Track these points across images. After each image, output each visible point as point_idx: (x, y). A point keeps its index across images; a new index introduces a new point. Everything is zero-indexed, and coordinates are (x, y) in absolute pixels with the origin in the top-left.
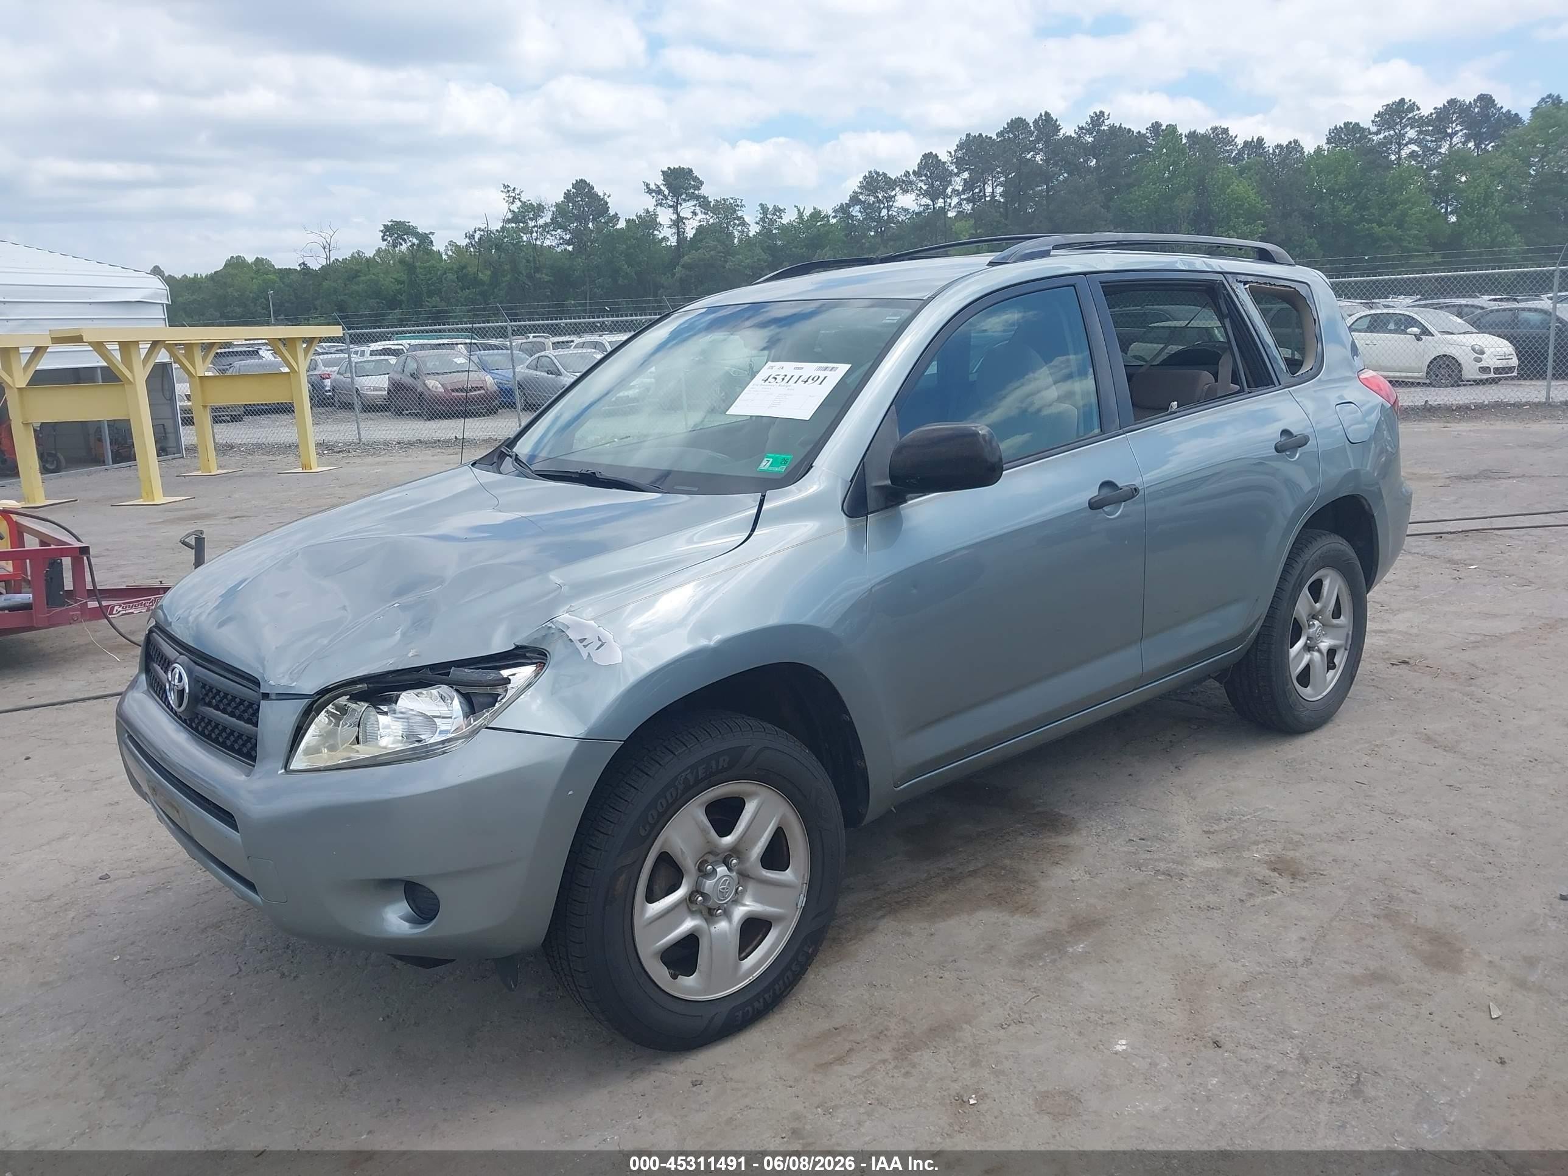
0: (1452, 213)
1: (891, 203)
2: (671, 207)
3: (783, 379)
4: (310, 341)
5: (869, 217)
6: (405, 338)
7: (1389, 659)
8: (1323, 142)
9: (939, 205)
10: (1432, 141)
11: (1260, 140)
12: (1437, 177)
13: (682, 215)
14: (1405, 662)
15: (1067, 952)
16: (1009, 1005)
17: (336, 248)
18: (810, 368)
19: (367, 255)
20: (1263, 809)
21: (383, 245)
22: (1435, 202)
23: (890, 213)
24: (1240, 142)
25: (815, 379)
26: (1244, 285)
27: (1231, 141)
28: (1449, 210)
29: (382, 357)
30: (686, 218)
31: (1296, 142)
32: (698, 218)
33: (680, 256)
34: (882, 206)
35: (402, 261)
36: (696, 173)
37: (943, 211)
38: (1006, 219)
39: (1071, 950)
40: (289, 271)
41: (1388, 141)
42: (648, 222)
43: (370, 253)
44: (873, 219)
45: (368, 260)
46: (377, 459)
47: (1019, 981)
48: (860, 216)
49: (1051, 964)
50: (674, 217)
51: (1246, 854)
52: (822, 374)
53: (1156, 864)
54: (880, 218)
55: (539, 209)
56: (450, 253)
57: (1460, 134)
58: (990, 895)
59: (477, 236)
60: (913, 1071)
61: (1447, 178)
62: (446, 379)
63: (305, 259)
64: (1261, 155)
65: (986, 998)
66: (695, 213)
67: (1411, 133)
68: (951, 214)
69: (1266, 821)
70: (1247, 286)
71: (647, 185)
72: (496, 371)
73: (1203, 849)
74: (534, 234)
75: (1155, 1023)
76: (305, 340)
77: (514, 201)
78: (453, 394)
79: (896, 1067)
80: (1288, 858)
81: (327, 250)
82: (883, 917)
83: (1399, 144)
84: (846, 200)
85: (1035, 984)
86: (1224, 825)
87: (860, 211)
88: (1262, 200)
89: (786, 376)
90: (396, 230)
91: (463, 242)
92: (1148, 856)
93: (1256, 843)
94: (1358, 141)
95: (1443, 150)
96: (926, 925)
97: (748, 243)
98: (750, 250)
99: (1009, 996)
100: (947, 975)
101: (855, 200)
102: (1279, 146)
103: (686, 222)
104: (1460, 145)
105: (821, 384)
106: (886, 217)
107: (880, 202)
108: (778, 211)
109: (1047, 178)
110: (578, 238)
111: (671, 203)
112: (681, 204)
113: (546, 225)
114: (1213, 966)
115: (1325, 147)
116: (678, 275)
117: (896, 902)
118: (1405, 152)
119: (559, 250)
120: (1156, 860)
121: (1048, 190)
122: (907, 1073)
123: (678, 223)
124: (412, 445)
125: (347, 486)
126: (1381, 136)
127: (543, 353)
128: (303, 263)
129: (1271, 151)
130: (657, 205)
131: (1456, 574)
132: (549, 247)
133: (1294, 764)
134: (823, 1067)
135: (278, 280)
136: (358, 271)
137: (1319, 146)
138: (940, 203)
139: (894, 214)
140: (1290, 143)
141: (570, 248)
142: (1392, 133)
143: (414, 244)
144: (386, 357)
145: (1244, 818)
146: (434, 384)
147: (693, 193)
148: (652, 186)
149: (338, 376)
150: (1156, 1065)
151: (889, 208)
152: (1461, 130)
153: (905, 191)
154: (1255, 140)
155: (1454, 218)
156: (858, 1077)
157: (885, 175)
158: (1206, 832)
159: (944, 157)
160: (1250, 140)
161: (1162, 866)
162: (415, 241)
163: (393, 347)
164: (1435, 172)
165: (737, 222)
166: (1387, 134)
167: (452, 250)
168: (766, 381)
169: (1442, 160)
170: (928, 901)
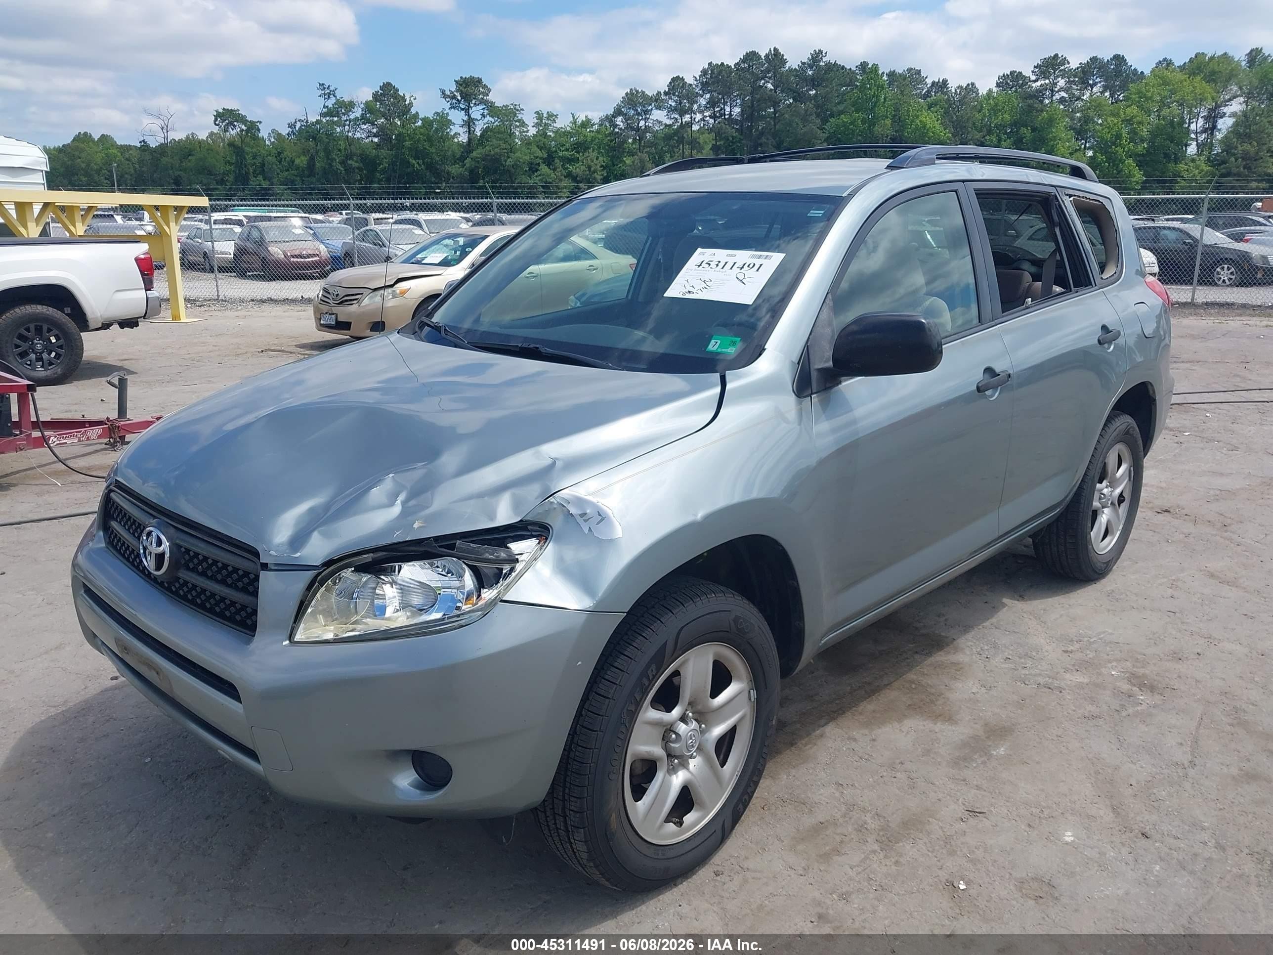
0: (1090, 148)
1: (648, 116)
2: (462, 109)
3: (717, 265)
4: (178, 209)
5: (629, 127)
6: (241, 210)
7: (1152, 508)
8: (993, 86)
9: (686, 119)
10: (1077, 90)
11: (945, 82)
12: (1080, 119)
13: (472, 116)
14: (1167, 511)
15: (992, 754)
16: (960, 801)
17: (173, 130)
18: (743, 256)
19: (200, 138)
20: (1104, 632)
21: (216, 129)
22: (1077, 139)
23: (647, 124)
24: (929, 81)
25: (751, 266)
26: (1070, 197)
27: (922, 81)
28: (1087, 145)
29: (229, 226)
30: (476, 120)
31: (973, 84)
32: (486, 120)
33: (471, 151)
34: (640, 118)
35: (231, 144)
36: (485, 82)
37: (690, 124)
38: (741, 135)
39: (995, 753)
40: (128, 148)
41: (1044, 88)
42: (443, 121)
43: (203, 135)
44: (632, 129)
45: (200, 142)
46: (236, 313)
47: (962, 780)
48: (622, 125)
49: (982, 766)
50: (466, 118)
51: (1103, 670)
52: (758, 262)
53: (1036, 678)
54: (638, 129)
55: (351, 105)
56: (273, 140)
57: (1099, 85)
58: (909, 705)
59: (298, 125)
60: (901, 860)
61: (1087, 120)
62: (286, 247)
63: (145, 137)
64: (946, 93)
65: (940, 796)
66: (483, 116)
67: (1061, 83)
68: (695, 128)
69: (1110, 643)
70: (1072, 199)
71: (443, 92)
72: (327, 241)
73: (1068, 666)
74: (347, 127)
75: (1089, 817)
76: (176, 208)
77: (329, 97)
78: (292, 259)
79: (886, 857)
80: (1140, 674)
81: (165, 131)
82: (826, 724)
83: (1052, 91)
84: (611, 112)
85: (975, 783)
86: (1077, 646)
87: (622, 121)
88: (945, 129)
89: (719, 262)
90: (227, 117)
91: (285, 131)
92: (1026, 672)
93: (1110, 661)
94: (1021, 86)
95: (1084, 98)
96: (866, 732)
97: (527, 142)
98: (528, 148)
99: (958, 793)
100: (898, 775)
101: (618, 112)
102: (960, 87)
103: (477, 123)
104: (1099, 94)
105: (757, 270)
106: (643, 127)
107: (638, 114)
108: (552, 116)
109: (775, 104)
110: (382, 133)
111: (463, 107)
112: (471, 107)
113: (356, 119)
114: (1116, 768)
115: (995, 89)
116: (468, 165)
117: (833, 712)
118: (1057, 96)
119: (367, 141)
120: (1035, 675)
121: (775, 113)
122: (897, 861)
123: (469, 123)
124: (263, 302)
125: (217, 336)
126: (1038, 84)
127: (368, 228)
128: (144, 141)
129: (954, 91)
130: (451, 108)
131: (1177, 439)
132: (359, 139)
133: (1114, 594)
134: (826, 857)
135: (119, 154)
136: (191, 150)
137: (990, 89)
138: (687, 118)
139: (650, 125)
140: (968, 85)
141: (376, 140)
142: (1047, 81)
143: (242, 130)
144: (232, 226)
145: (1092, 640)
146: (276, 251)
147: (483, 99)
148: (448, 93)
149: (189, 241)
150: (1105, 854)
151: (646, 120)
152: (1100, 82)
153: (659, 108)
154: (941, 81)
155: (1091, 152)
156: (858, 866)
157: (643, 92)
158: (1066, 652)
159: (689, 80)
160: (937, 81)
161: (1041, 680)
162: (244, 127)
163: (234, 218)
164: (1078, 115)
165: (518, 124)
166: (1043, 82)
167: (274, 137)
168: (699, 266)
169: (1083, 106)
170: (860, 711)
